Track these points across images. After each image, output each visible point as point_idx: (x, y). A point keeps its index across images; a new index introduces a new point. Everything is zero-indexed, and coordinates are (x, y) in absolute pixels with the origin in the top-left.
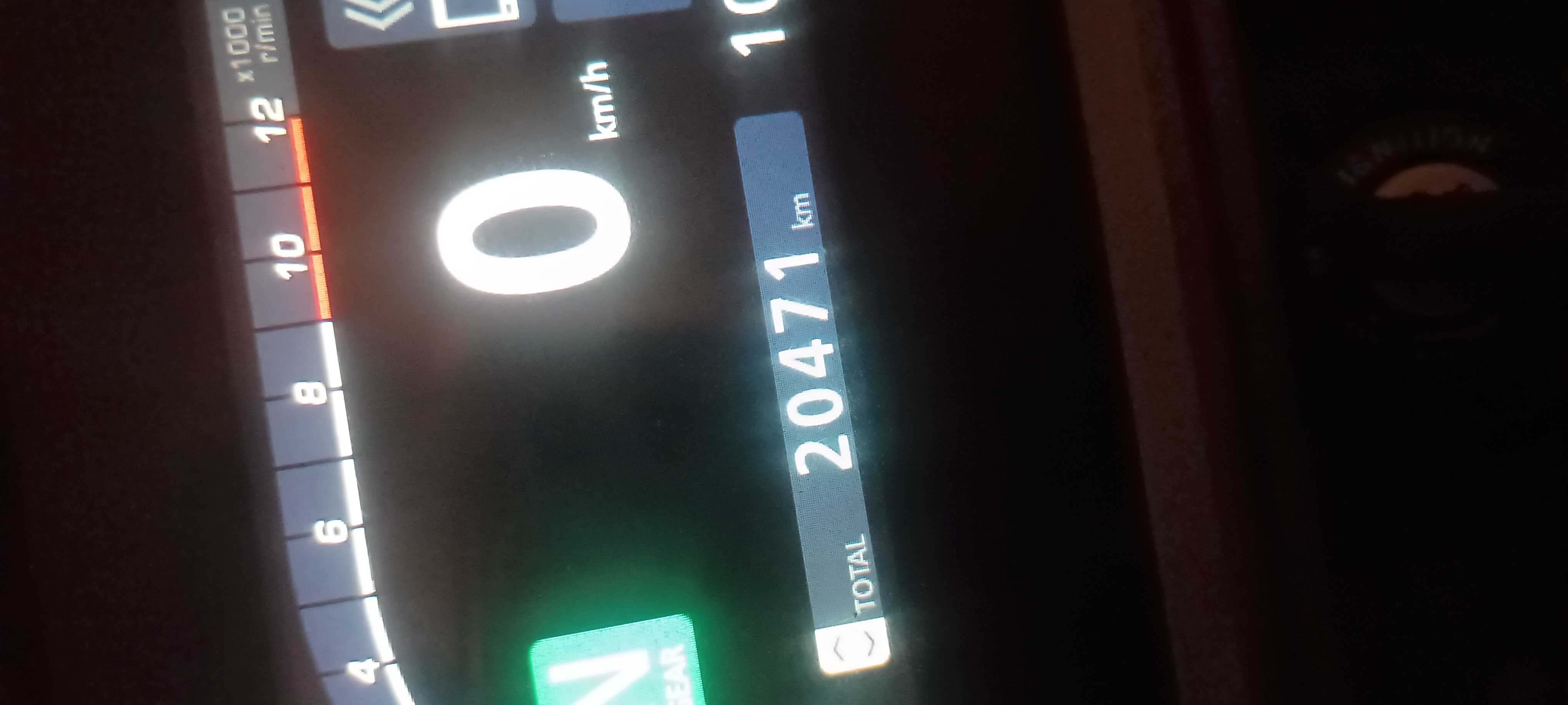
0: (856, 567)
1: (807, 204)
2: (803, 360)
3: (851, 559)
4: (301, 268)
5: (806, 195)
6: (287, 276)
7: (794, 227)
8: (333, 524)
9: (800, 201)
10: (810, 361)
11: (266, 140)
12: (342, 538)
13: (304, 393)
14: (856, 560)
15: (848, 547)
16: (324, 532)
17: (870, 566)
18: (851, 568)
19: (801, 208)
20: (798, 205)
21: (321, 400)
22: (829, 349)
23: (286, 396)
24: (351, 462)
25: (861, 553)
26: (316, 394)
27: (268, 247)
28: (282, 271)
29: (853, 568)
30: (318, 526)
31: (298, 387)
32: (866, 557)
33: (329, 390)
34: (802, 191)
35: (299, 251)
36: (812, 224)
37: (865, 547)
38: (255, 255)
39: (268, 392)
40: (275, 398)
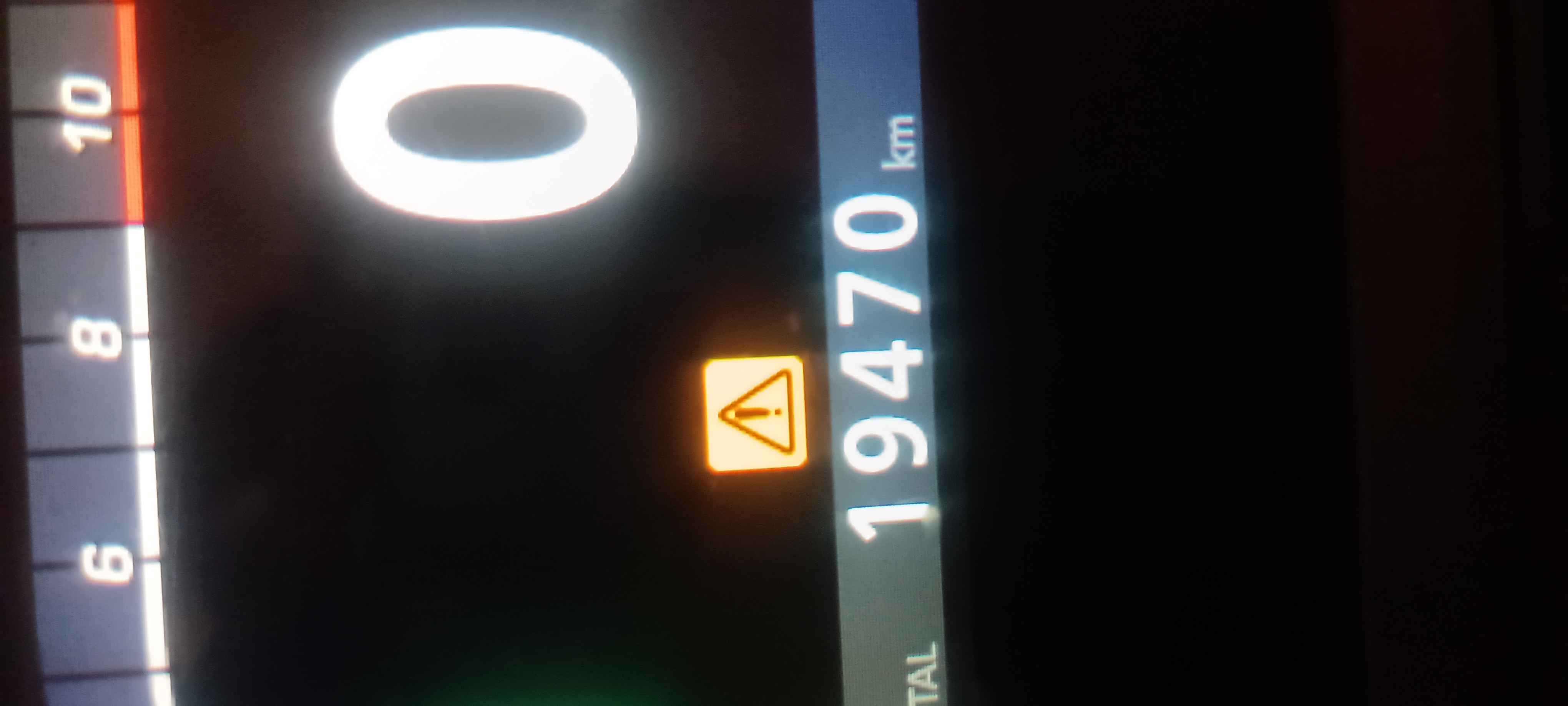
0: (919, 691)
1: (910, 132)
2: (874, 370)
3: (912, 678)
4: (104, 135)
5: (909, 119)
6: (77, 145)
7: (886, 165)
8: (111, 551)
9: (903, 126)
10: (886, 373)
12: (123, 576)
13: (86, 336)
14: (919, 681)
15: (911, 660)
16: (96, 562)
17: (939, 692)
18: (911, 693)
19: (902, 138)
20: (896, 133)
21: (112, 352)
22: (916, 357)
23: (58, 339)
24: (152, 455)
25: (928, 671)
26: (106, 339)
27: (53, 95)
28: (72, 136)
29: (914, 691)
30: (88, 552)
31: (79, 326)
32: (935, 677)
33: (127, 337)
34: (904, 111)
35: (104, 107)
36: (912, 165)
37: (935, 662)
38: (30, 106)
39: (27, 330)
40: (39, 340)
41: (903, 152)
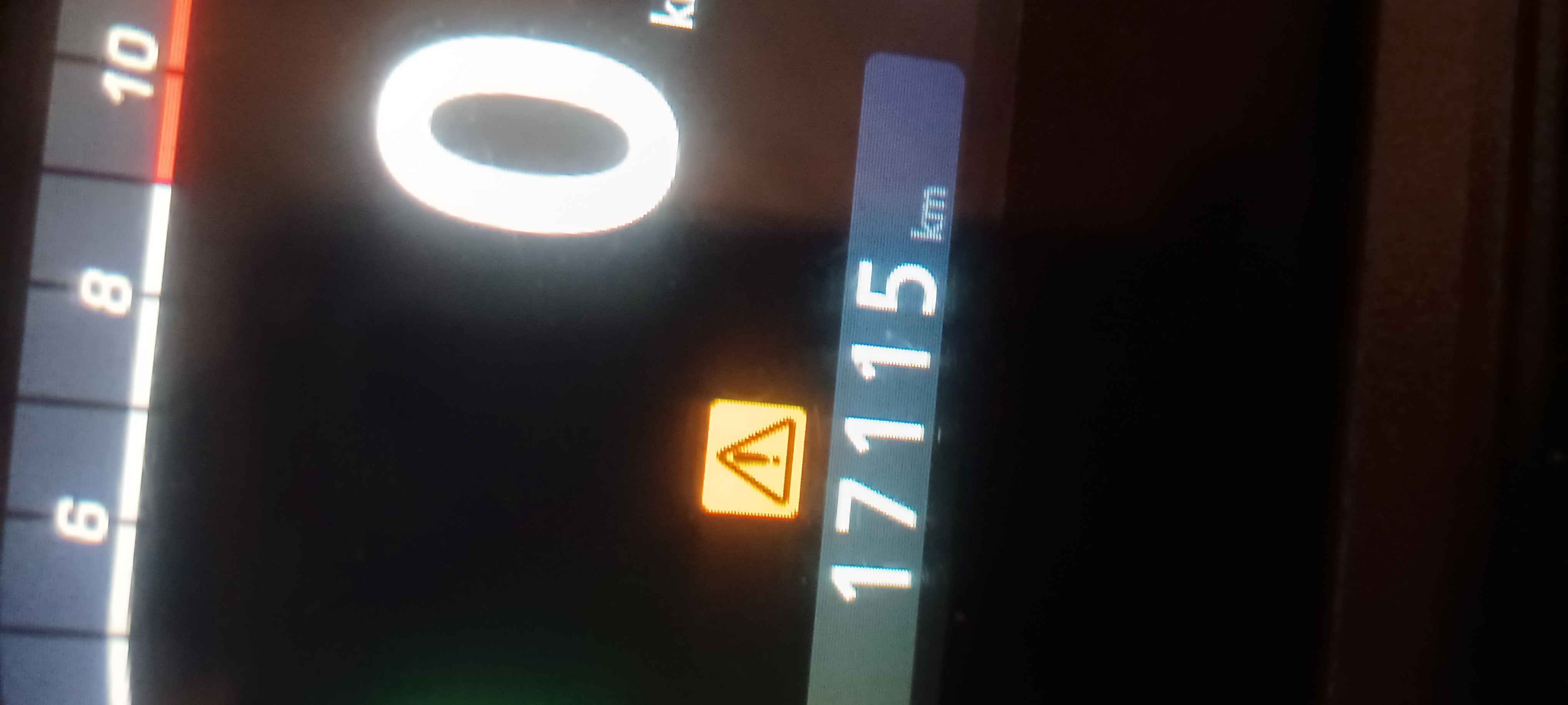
1: (942, 205)
4: (145, 90)
5: (943, 192)
6: (116, 96)
7: (915, 234)
8: (89, 508)
9: (936, 198)
12: (97, 535)
13: (95, 289)
16: (71, 517)
19: (933, 210)
20: (928, 203)
21: (119, 308)
23: (66, 287)
24: (144, 417)
26: (116, 294)
27: (97, 43)
28: (114, 86)
30: (64, 506)
31: (90, 276)
33: (137, 294)
34: (940, 184)
35: (149, 62)
36: (940, 237)
38: (76, 48)
39: (38, 272)
40: (46, 285)
41: (932, 223)
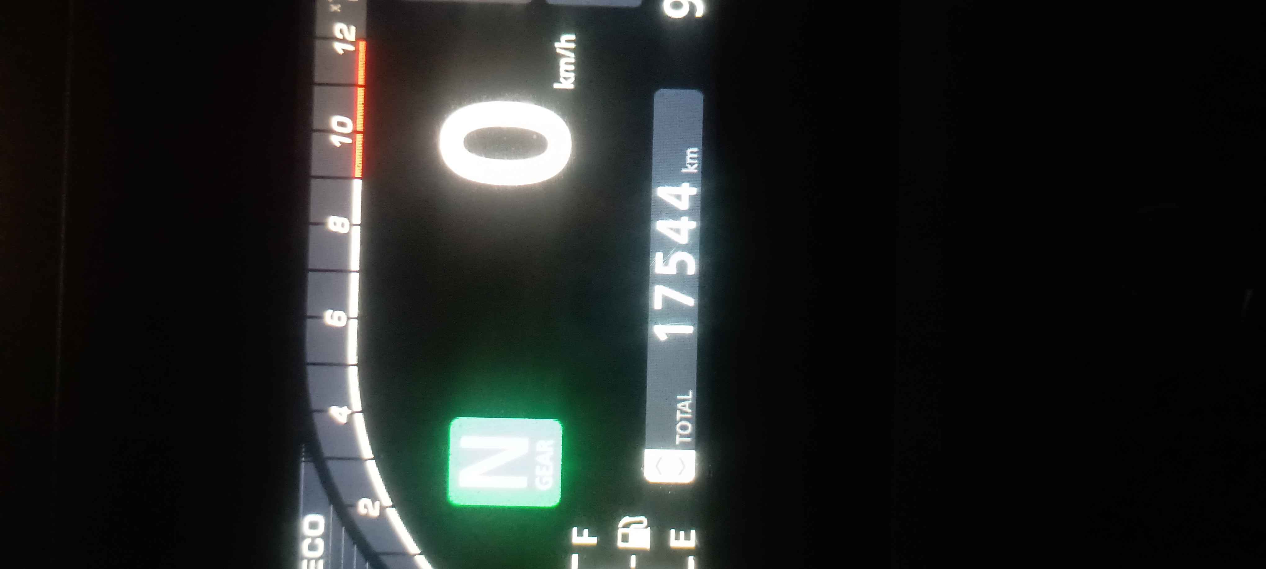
0: (682, 412)
1: (695, 156)
3: (679, 406)
4: (348, 141)
5: (696, 150)
6: (337, 144)
7: (684, 170)
8: (338, 313)
9: (692, 153)
11: (341, 52)
12: (342, 324)
13: (335, 223)
14: (683, 407)
15: (679, 397)
16: (332, 317)
17: (692, 413)
18: (678, 412)
19: (691, 158)
20: (689, 156)
21: (345, 230)
23: (323, 224)
24: (357, 275)
25: (687, 403)
26: (343, 225)
27: (328, 123)
28: (336, 140)
29: (679, 412)
30: (328, 313)
31: (332, 219)
32: (691, 406)
33: (351, 225)
34: (694, 147)
35: (349, 129)
36: (696, 171)
37: (690, 400)
38: (320, 127)
39: (312, 219)
40: (316, 224)
41: (692, 165)
